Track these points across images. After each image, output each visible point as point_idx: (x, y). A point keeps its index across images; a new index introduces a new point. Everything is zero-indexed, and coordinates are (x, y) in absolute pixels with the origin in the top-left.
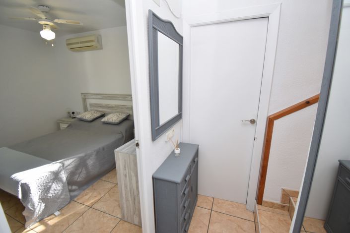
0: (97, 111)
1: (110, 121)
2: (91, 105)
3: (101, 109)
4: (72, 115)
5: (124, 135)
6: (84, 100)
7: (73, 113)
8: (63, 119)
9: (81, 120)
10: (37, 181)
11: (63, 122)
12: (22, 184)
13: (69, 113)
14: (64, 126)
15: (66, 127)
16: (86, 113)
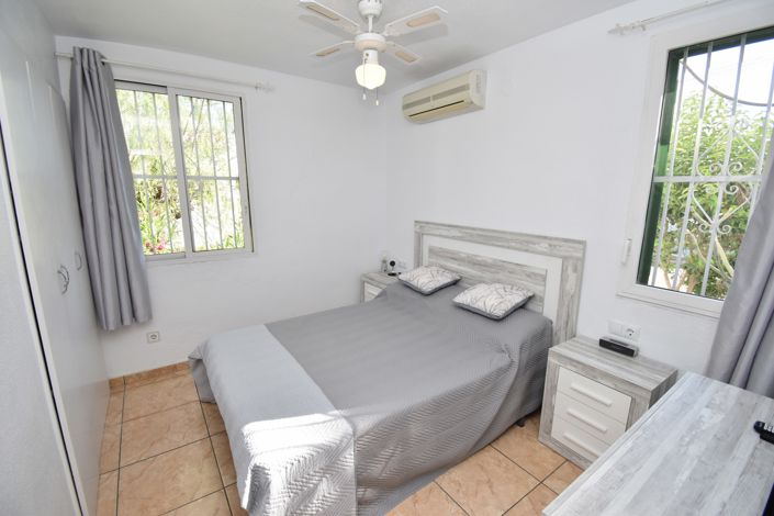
0: (446, 269)
1: (479, 305)
2: (432, 251)
3: (454, 265)
4: (390, 267)
5: (516, 360)
6: (419, 237)
7: (393, 264)
8: (372, 275)
9: (407, 286)
10: (289, 466)
11: (371, 281)
12: (255, 466)
13: (384, 262)
14: (372, 291)
15: (376, 294)
16: (419, 271)
